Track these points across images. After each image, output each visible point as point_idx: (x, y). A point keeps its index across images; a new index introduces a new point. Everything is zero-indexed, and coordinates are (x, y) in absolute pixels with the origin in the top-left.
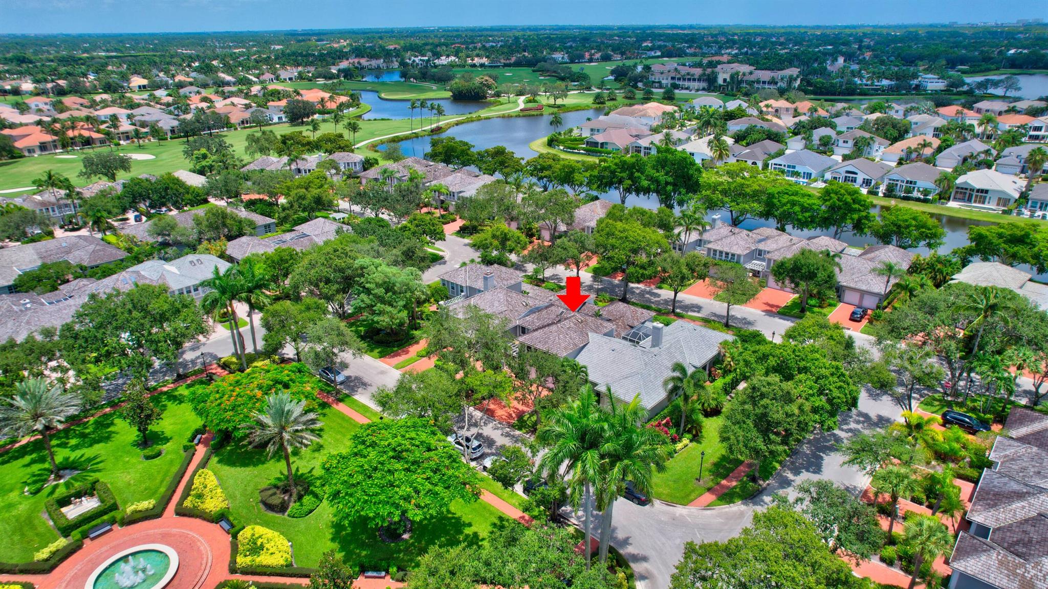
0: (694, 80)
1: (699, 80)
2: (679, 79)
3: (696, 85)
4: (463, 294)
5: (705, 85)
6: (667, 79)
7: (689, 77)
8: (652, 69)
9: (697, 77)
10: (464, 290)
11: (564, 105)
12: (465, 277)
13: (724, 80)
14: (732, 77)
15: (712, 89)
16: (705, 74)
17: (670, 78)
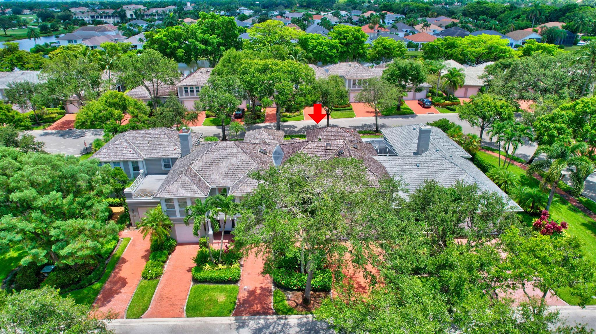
0: (109, 17)
1: (113, 17)
2: (98, 17)
3: (111, 20)
4: (141, 171)
5: (119, 20)
6: (88, 17)
7: (105, 15)
8: (72, 11)
9: (110, 14)
10: (140, 165)
11: (15, 35)
12: (133, 149)
13: (132, 15)
14: (135, 13)
15: (124, 21)
16: (116, 12)
17: (90, 17)
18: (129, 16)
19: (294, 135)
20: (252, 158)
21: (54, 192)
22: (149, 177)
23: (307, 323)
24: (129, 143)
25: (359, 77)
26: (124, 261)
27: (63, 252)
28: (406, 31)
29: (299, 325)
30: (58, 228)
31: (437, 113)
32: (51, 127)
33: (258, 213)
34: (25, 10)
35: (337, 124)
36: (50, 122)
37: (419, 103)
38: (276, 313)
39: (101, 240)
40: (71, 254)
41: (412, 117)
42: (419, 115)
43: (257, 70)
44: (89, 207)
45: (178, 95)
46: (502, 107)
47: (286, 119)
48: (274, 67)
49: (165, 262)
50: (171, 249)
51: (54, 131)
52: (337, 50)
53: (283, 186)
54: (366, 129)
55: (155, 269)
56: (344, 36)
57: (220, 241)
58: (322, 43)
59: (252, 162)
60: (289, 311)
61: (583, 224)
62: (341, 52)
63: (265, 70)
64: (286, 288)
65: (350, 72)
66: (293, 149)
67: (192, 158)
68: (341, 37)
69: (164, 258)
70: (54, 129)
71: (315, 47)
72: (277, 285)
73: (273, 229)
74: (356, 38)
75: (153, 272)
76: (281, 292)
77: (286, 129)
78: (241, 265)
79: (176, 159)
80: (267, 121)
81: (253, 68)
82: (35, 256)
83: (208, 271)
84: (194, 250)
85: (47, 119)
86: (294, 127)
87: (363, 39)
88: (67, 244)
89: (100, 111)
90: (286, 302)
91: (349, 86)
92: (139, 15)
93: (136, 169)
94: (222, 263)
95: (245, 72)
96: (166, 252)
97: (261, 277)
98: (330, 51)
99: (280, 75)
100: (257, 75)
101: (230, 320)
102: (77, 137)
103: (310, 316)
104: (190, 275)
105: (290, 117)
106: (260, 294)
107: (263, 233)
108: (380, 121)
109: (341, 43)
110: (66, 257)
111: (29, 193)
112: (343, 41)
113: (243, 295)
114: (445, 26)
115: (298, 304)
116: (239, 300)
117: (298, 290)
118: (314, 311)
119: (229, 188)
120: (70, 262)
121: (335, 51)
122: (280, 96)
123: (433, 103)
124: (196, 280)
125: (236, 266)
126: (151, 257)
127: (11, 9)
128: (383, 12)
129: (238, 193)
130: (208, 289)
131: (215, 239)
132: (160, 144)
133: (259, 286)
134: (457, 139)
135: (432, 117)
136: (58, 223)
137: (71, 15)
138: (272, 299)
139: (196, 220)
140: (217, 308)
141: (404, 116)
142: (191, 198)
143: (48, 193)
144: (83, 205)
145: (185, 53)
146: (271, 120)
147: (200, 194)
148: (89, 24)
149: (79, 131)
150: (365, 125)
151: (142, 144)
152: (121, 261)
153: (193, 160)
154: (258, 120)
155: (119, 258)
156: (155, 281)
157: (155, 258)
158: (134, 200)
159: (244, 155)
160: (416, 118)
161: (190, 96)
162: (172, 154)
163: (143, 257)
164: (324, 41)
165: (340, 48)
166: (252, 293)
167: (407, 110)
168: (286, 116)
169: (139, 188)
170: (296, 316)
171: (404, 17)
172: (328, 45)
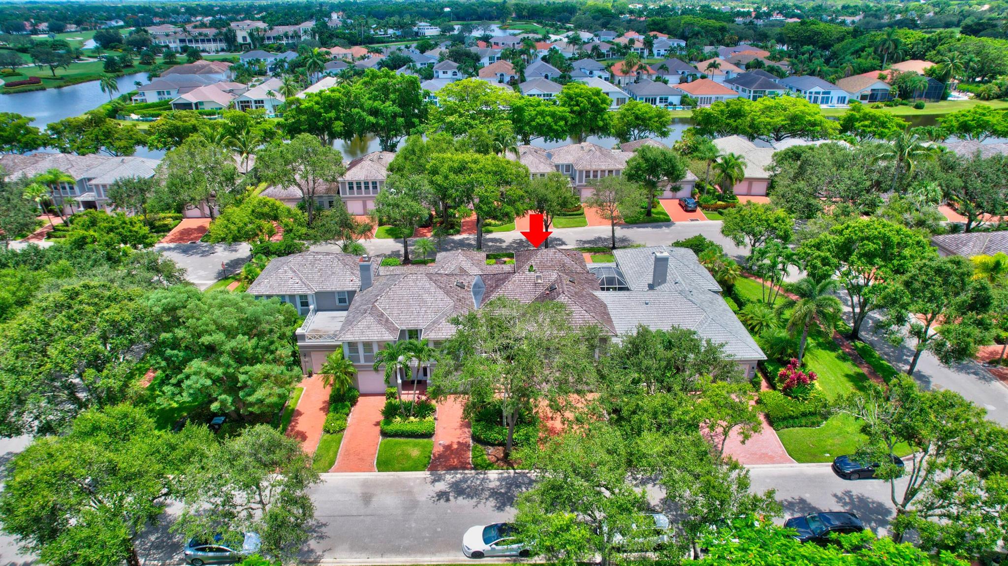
0: (209, 41)
3: (212, 46)
4: (312, 307)
5: (224, 45)
6: (174, 42)
7: (202, 38)
8: (150, 32)
9: (211, 37)
10: (310, 300)
11: (68, 76)
12: (301, 280)
13: (244, 38)
14: (251, 35)
15: (233, 49)
16: (221, 33)
17: (178, 41)
18: (240, 40)
19: (501, 253)
20: (447, 293)
21: (240, 336)
22: (319, 313)
23: (509, 477)
24: (294, 272)
25: (594, 167)
26: (299, 414)
27: (251, 399)
28: (683, 73)
29: (499, 480)
30: (246, 373)
31: (703, 219)
32: (167, 239)
33: (456, 358)
34: (68, 26)
35: (560, 237)
36: (164, 231)
37: (680, 204)
38: (475, 468)
39: (287, 386)
40: (261, 401)
41: (667, 226)
42: (677, 223)
43: (451, 169)
44: (272, 352)
45: (338, 193)
46: (776, 221)
47: (490, 228)
48: (473, 166)
49: (348, 415)
50: (354, 402)
51: (172, 245)
52: (566, 123)
53: (484, 331)
54: (600, 245)
55: (338, 422)
56: (577, 101)
57: (412, 392)
58: (543, 111)
59: (447, 299)
60: (489, 466)
61: (847, 376)
62: (572, 124)
63: (461, 169)
64: (486, 443)
65: (581, 159)
66: (497, 281)
67: (375, 292)
68: (572, 103)
69: (346, 410)
70: (171, 241)
71: (533, 119)
72: (476, 439)
73: (472, 375)
74: (594, 105)
75: (335, 425)
76: (480, 446)
77: (490, 244)
78: (435, 419)
79: (354, 292)
80: (464, 231)
81: (446, 165)
82: (223, 403)
83: (398, 423)
84: (381, 403)
85: (160, 226)
86: (501, 241)
87: (604, 106)
88: (254, 391)
89: (246, 225)
90: (486, 457)
91: (580, 181)
92: (257, 39)
93: (305, 304)
94: (413, 415)
95: (435, 172)
96: (349, 404)
97: (459, 432)
98: (556, 124)
99: (482, 177)
100: (452, 176)
101: (426, 474)
102: (204, 254)
103: (512, 471)
104: (378, 428)
105: (495, 226)
106: (457, 449)
107: (462, 379)
108: (620, 232)
109: (572, 112)
110: (252, 404)
111: (219, 337)
112: (576, 108)
113: (438, 450)
114: (745, 63)
115: (498, 459)
116: (434, 455)
117: (500, 444)
118: (516, 467)
119: (421, 330)
120: (255, 409)
121: (562, 123)
122: (481, 205)
123: (698, 204)
124: (384, 434)
125: (429, 419)
126: (331, 409)
127: (46, 24)
128: (652, 34)
129: (433, 336)
130: (400, 444)
131: (403, 389)
132: (333, 273)
133: (456, 440)
134: (710, 265)
135: (694, 226)
136: (247, 368)
137: (149, 40)
138: (470, 454)
139: (387, 366)
140: (410, 463)
141: (656, 224)
142: (378, 342)
143: (234, 337)
144: (267, 350)
145: (344, 127)
146: (469, 229)
147: (388, 337)
148: (178, 52)
149: (205, 244)
150: (600, 238)
151: (311, 273)
152: (297, 413)
153: (377, 296)
154: (452, 231)
155: (293, 410)
156: (339, 435)
157: (336, 410)
158: (307, 342)
159: (438, 290)
160: (672, 228)
161: (356, 195)
162: (350, 287)
163: (321, 409)
164: (547, 109)
165: (570, 119)
166: (448, 448)
167: (662, 216)
168: (490, 225)
169: (310, 328)
170: (497, 471)
171: (683, 44)
172: (553, 115)
